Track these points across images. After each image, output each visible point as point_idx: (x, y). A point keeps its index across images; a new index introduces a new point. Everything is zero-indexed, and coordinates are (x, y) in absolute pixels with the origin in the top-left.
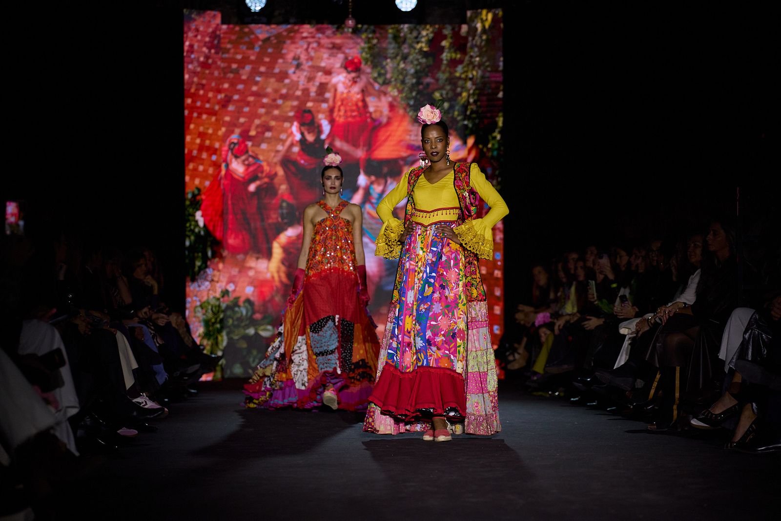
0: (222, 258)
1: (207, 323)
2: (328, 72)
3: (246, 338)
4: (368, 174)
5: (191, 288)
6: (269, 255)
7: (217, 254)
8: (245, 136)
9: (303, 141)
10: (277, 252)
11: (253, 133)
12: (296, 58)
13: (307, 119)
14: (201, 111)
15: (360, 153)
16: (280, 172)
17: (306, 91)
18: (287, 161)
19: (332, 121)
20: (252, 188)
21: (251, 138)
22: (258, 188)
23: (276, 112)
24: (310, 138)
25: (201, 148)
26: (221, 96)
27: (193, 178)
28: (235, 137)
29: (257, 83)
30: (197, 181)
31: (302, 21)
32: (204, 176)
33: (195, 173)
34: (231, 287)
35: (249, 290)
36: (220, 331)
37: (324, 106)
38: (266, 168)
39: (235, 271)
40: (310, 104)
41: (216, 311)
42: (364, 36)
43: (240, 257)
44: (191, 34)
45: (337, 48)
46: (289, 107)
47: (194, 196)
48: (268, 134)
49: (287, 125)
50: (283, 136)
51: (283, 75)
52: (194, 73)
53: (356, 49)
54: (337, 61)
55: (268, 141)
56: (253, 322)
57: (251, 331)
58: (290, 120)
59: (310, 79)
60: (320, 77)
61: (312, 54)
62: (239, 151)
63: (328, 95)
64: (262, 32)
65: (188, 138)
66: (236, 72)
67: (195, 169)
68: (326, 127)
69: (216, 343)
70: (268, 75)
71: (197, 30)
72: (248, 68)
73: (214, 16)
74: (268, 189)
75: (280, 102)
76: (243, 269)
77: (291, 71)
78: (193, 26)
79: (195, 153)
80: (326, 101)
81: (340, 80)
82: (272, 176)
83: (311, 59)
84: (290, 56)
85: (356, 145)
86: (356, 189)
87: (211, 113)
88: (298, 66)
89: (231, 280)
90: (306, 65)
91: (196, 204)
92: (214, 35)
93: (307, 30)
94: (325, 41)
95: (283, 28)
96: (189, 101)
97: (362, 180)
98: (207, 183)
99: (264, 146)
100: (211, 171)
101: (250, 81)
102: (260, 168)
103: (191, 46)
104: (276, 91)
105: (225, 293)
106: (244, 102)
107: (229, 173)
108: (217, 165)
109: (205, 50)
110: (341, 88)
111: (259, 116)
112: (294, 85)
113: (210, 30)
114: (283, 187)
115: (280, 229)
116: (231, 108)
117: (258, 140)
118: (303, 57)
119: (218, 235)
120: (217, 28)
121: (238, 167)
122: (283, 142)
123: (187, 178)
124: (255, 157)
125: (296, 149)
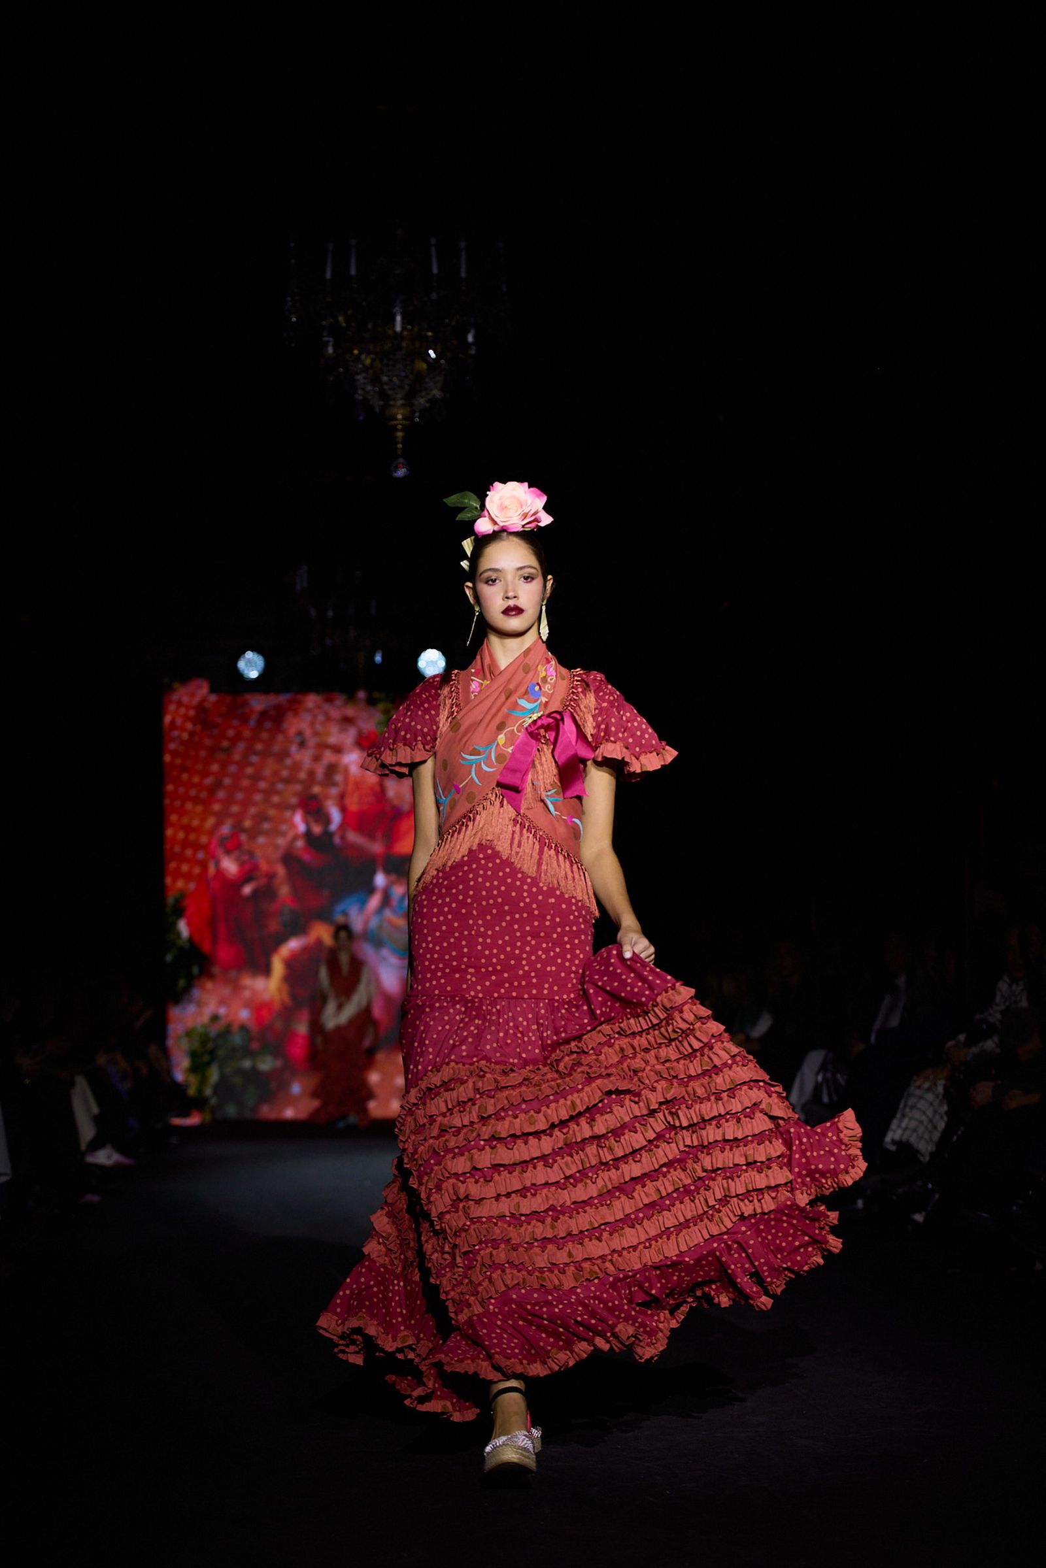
0: (211, 976)
1: (194, 1055)
2: (338, 750)
3: (240, 1072)
4: (387, 872)
5: (175, 1012)
6: (266, 971)
7: (206, 973)
8: (238, 828)
9: (308, 834)
10: (278, 967)
11: (247, 823)
12: (300, 733)
13: (313, 807)
14: (186, 798)
15: (377, 847)
16: (281, 871)
17: (311, 774)
18: (289, 858)
19: (343, 809)
20: (247, 890)
21: (244, 830)
22: (255, 892)
23: (276, 799)
24: (317, 829)
25: (185, 843)
26: (209, 781)
27: (174, 880)
28: (226, 829)
29: (251, 764)
30: (180, 884)
31: (307, 689)
32: (188, 877)
33: (177, 874)
34: (222, 1011)
35: (244, 1014)
36: (208, 1064)
37: (334, 791)
38: (264, 866)
39: (226, 991)
40: (316, 789)
41: (205, 1039)
42: (381, 706)
43: (233, 974)
44: (172, 707)
45: (347, 721)
46: (291, 794)
47: (177, 902)
48: (266, 826)
49: (288, 814)
50: (284, 827)
51: (285, 754)
52: (175, 754)
53: (371, 721)
54: (348, 737)
55: (266, 833)
56: (249, 1053)
57: (247, 1064)
58: (293, 808)
59: (317, 758)
60: (329, 757)
61: (319, 727)
62: (232, 846)
63: (339, 778)
64: (258, 703)
65: (169, 832)
66: (228, 751)
67: (178, 869)
68: (336, 816)
69: (203, 1081)
70: (265, 754)
71: (179, 704)
72: (241, 746)
73: (200, 687)
74: (266, 893)
75: (280, 786)
76: (237, 988)
77: (293, 749)
78: (175, 697)
79: (177, 849)
80: (335, 784)
81: (352, 759)
82: (271, 876)
83: (316, 734)
84: (292, 731)
85: (372, 837)
86: (371, 890)
87: (196, 800)
88: (302, 744)
89: (222, 1002)
90: (312, 742)
91: (179, 911)
92: (200, 708)
93: (312, 700)
94: (335, 713)
95: (283, 699)
96: (170, 787)
97: (380, 880)
98: (192, 886)
99: (261, 840)
100: (197, 870)
101: (244, 763)
102: (255, 867)
103: (173, 722)
104: (276, 773)
105: (215, 1018)
106: (235, 787)
107: (220, 873)
108: (204, 865)
109: (189, 726)
110: (354, 770)
111: (255, 804)
112: (297, 766)
113: (196, 701)
114: (284, 890)
115: (281, 939)
116: (221, 794)
117: (254, 833)
118: (308, 732)
119: (206, 947)
120: (204, 700)
121: (230, 866)
122: (284, 834)
123: (168, 880)
124: (251, 854)
125: (300, 844)
